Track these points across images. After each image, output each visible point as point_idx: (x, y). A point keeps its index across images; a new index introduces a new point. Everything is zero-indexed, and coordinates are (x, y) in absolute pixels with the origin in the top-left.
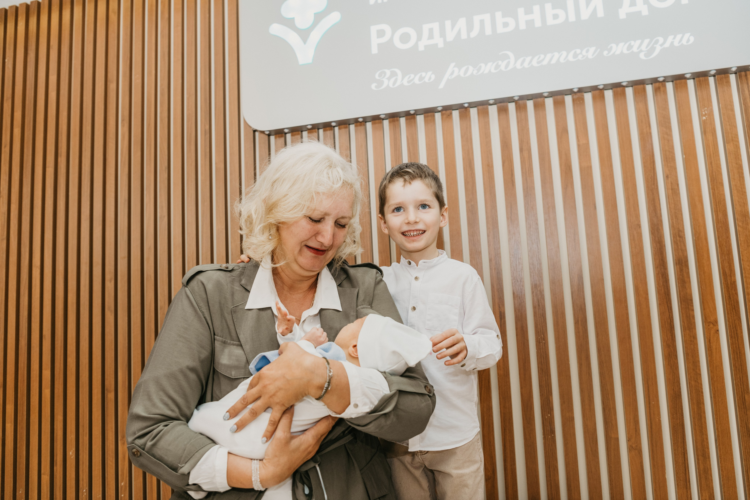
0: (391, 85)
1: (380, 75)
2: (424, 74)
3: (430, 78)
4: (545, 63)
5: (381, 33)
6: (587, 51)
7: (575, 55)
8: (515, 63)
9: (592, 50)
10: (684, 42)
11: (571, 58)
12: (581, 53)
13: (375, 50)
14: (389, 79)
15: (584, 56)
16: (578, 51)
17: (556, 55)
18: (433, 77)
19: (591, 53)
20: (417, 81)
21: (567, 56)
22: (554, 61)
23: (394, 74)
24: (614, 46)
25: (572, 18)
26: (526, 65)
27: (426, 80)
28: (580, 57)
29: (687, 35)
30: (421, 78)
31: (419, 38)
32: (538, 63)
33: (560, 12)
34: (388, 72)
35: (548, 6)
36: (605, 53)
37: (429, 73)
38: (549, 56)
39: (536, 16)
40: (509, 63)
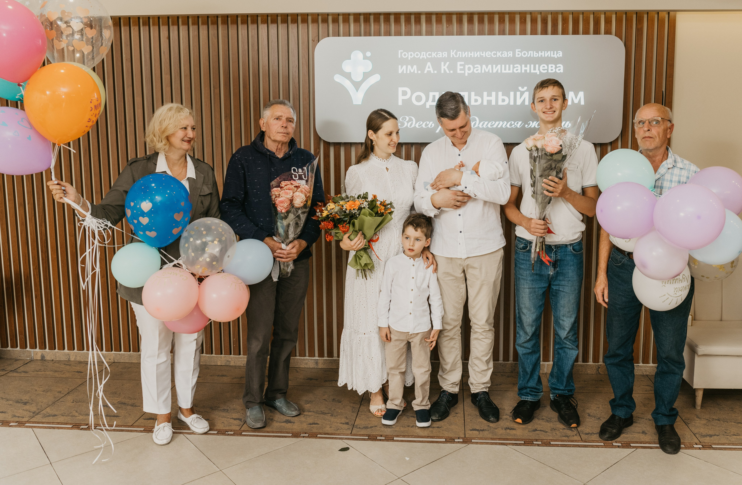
0: (409, 126)
1: (402, 119)
2: (428, 122)
3: (431, 126)
4: (495, 126)
5: (404, 93)
6: (517, 123)
7: (511, 125)
8: (479, 124)
9: (520, 123)
10: (566, 126)
11: (508, 126)
12: (514, 124)
13: (400, 103)
14: (408, 122)
15: (515, 126)
16: (513, 122)
17: (501, 123)
18: (433, 125)
19: (519, 124)
20: (424, 126)
21: (506, 125)
22: (499, 126)
23: (410, 120)
24: (531, 122)
25: (512, 103)
26: (484, 126)
27: (429, 126)
28: (513, 126)
29: (568, 122)
30: (426, 125)
31: (427, 100)
32: (491, 126)
33: (506, 98)
34: (408, 119)
35: (500, 93)
36: (526, 126)
37: (431, 123)
38: (497, 123)
39: (493, 98)
40: (476, 123)
